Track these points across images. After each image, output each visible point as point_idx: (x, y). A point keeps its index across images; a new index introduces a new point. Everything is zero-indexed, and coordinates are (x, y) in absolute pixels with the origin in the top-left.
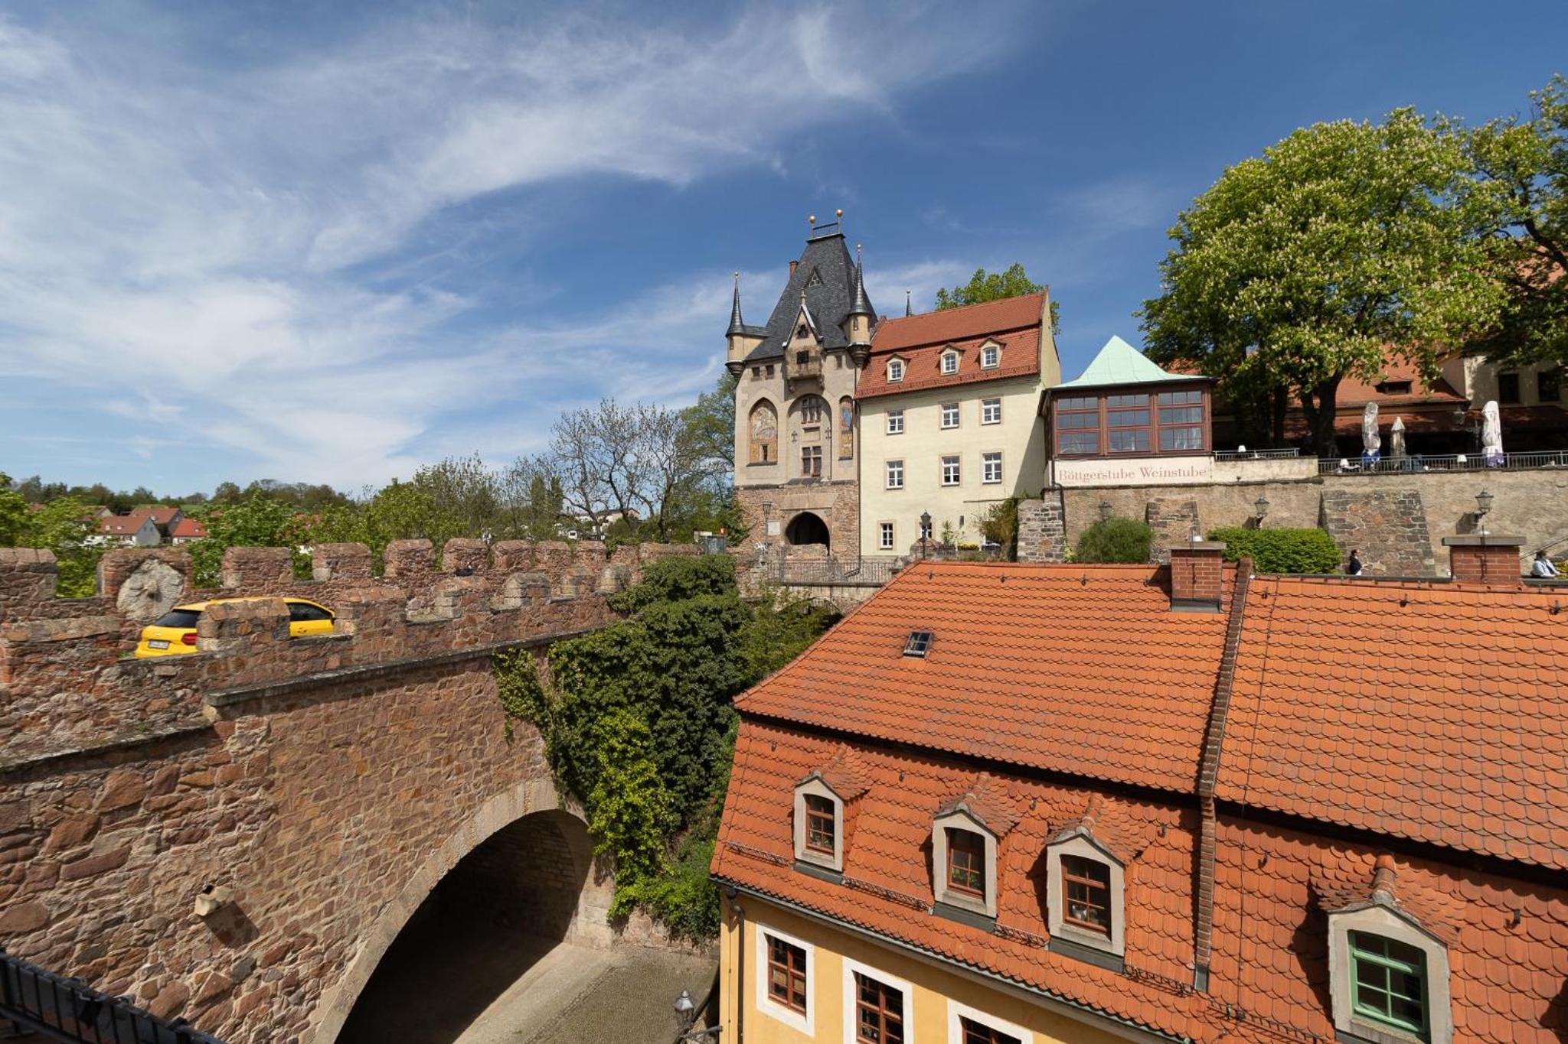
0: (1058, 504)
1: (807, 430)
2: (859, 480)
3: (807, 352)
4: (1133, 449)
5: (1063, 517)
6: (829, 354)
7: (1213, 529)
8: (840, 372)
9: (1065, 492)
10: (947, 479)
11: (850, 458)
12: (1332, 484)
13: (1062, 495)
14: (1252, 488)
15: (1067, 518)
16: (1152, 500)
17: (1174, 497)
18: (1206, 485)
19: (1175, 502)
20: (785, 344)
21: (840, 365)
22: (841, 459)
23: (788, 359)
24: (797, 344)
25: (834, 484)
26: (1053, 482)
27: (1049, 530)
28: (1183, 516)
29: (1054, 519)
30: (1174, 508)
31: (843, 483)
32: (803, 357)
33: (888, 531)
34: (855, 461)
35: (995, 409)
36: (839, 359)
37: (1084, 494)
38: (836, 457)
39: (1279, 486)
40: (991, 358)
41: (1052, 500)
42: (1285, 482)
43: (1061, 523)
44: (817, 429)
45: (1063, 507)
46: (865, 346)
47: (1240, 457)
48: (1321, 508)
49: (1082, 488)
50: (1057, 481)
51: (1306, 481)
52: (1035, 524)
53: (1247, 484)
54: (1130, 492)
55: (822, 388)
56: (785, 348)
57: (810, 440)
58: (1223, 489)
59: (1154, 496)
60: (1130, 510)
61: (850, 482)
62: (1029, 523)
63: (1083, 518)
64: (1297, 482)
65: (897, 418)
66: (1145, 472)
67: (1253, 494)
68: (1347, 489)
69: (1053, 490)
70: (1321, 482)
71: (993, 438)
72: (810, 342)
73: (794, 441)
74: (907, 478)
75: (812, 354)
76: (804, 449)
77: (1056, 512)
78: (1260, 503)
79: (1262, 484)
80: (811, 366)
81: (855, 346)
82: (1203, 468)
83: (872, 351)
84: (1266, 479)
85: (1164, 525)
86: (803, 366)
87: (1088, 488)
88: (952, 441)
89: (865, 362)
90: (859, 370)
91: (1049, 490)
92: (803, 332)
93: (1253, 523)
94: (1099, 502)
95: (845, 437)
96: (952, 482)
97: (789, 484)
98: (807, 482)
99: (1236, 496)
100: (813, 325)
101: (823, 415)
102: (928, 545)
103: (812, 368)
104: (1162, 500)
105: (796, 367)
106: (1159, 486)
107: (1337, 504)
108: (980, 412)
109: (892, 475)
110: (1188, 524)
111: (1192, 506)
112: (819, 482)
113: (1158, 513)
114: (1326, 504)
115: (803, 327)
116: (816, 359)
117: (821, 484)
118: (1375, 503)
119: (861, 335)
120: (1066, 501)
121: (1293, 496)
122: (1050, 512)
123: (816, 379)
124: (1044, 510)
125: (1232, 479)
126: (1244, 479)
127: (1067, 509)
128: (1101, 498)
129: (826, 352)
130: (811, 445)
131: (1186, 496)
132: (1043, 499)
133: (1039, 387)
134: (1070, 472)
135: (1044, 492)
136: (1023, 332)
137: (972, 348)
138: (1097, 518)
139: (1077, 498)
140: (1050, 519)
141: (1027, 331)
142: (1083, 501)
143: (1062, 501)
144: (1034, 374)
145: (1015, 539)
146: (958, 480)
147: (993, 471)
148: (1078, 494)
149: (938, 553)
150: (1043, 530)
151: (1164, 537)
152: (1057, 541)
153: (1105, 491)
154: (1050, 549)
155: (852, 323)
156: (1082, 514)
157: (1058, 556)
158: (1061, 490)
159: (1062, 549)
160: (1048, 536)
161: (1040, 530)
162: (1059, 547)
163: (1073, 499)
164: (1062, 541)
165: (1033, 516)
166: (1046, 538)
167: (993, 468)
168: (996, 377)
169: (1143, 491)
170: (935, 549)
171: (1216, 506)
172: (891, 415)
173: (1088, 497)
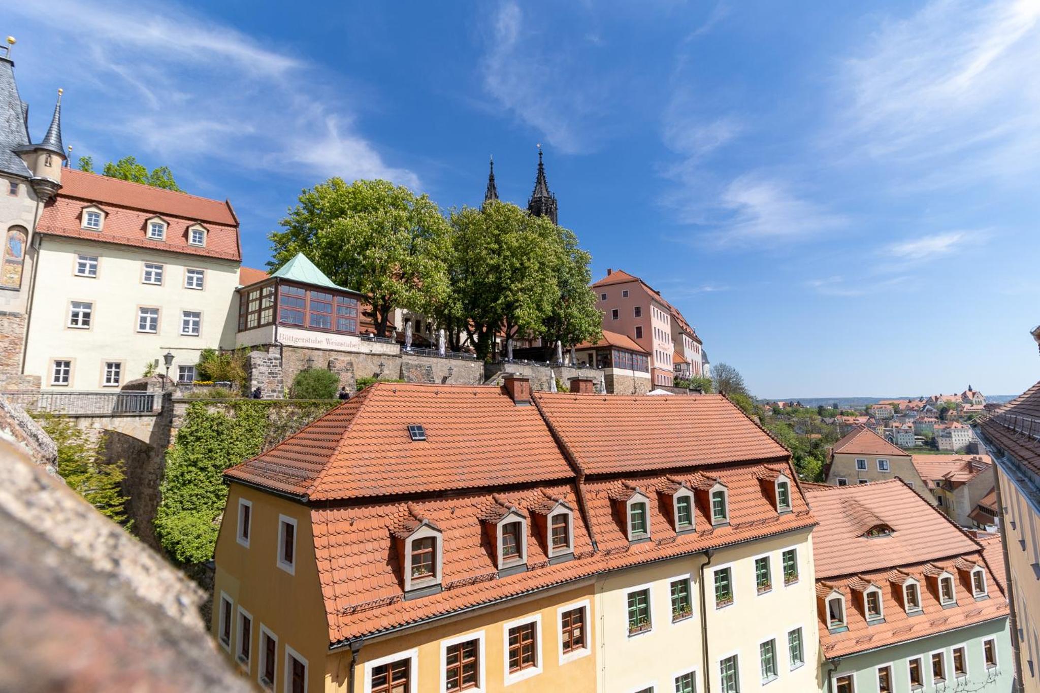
0: (279, 356)
4: (322, 327)
5: (281, 364)
7: (360, 379)
9: (284, 349)
10: (143, 327)
12: (405, 359)
13: (281, 350)
14: (377, 357)
15: (283, 367)
16: (331, 359)
17: (342, 358)
18: (357, 353)
19: (343, 362)
21: (14, 192)
26: (276, 340)
27: (273, 374)
28: (347, 370)
29: (277, 366)
30: (342, 365)
31: (3, 314)
37: (294, 351)
39: (387, 357)
41: (274, 353)
42: (389, 356)
43: (281, 369)
45: (281, 359)
47: (371, 340)
48: (401, 369)
49: (293, 347)
50: (279, 340)
51: (396, 356)
52: (264, 369)
53: (374, 355)
54: (319, 352)
58: (364, 356)
59: (333, 356)
60: (319, 363)
61: (15, 315)
62: (259, 368)
64: (393, 356)
66: (327, 342)
67: (376, 360)
68: (410, 362)
69: (276, 346)
70: (401, 357)
77: (278, 362)
78: (381, 365)
79: (380, 355)
82: (355, 343)
84: (381, 353)
85: (338, 374)
87: (298, 347)
88: (152, 295)
91: (273, 346)
93: (376, 376)
94: (303, 357)
96: (148, 330)
99: (370, 360)
104: (337, 359)
106: (336, 351)
107: (407, 369)
109: (75, 314)
110: (350, 375)
111: (351, 364)
113: (334, 367)
114: (403, 368)
118: (419, 369)
119: (52, 172)
120: (284, 355)
121: (391, 362)
122: (274, 361)
124: (269, 359)
125: (368, 351)
126: (373, 351)
127: (284, 360)
128: (305, 355)
131: (348, 358)
132: (268, 351)
133: (238, 271)
134: (287, 335)
135: (266, 347)
136: (223, 227)
137: (179, 226)
138: (300, 368)
139: (290, 353)
140: (273, 366)
141: (226, 228)
142: (294, 357)
143: (281, 355)
144: (236, 261)
145: (247, 379)
146: (155, 329)
147: (191, 326)
148: (291, 351)
149: (176, 389)
150: (269, 374)
151: (340, 381)
152: (279, 382)
153: (307, 350)
154: (274, 387)
155: (43, 157)
156: (292, 365)
157: (279, 392)
158: (282, 346)
159: (282, 388)
160: (273, 377)
161: (267, 373)
162: (280, 385)
163: (287, 354)
164: (282, 382)
165: (262, 363)
166: (271, 379)
167: (191, 323)
168: (204, 254)
169: (327, 353)
170: (173, 385)
171: (360, 365)
172: (81, 258)
173: (297, 353)
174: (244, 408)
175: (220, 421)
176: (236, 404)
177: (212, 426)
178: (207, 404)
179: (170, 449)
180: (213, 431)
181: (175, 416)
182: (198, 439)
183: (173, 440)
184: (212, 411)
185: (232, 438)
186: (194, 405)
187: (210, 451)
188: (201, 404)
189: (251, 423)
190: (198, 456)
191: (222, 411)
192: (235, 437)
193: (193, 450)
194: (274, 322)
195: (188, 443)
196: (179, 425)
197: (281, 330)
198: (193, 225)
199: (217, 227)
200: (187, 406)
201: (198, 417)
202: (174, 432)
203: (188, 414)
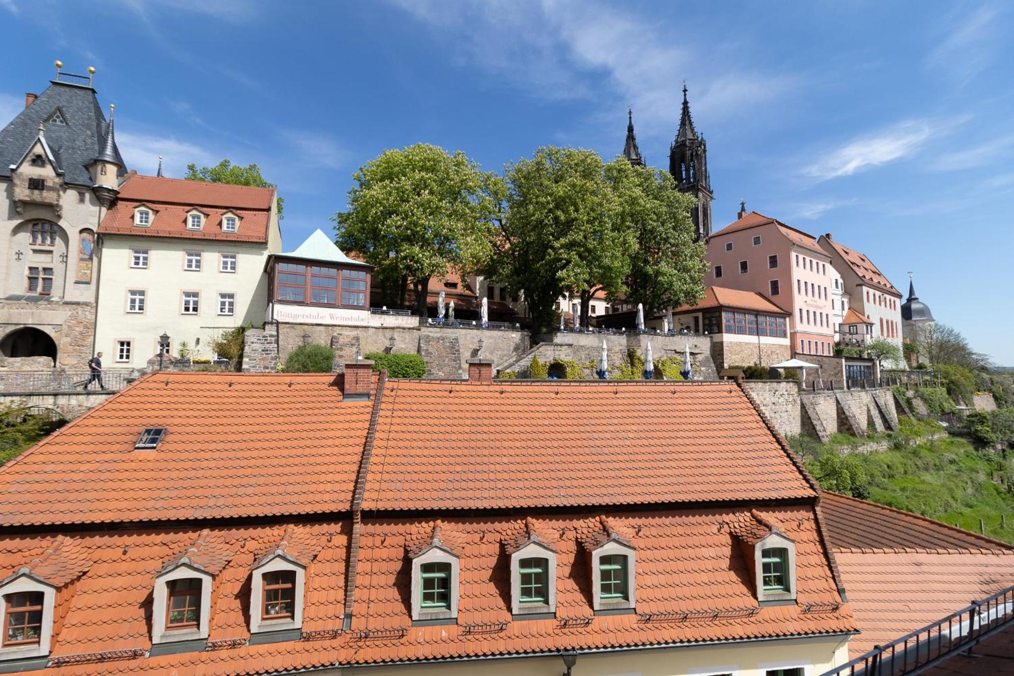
0: (275, 333)
1: (35, 251)
2: (97, 302)
3: (43, 181)
4: (325, 302)
5: (277, 342)
6: (69, 188)
7: (368, 353)
8: (81, 206)
9: (281, 326)
10: (187, 309)
11: (88, 283)
12: (425, 331)
13: (277, 327)
14: (388, 330)
15: (279, 344)
16: (335, 335)
17: (348, 333)
18: (366, 327)
19: (348, 337)
20: (13, 167)
22: (77, 282)
23: (17, 181)
24: (28, 170)
25: (67, 303)
26: (272, 318)
27: (267, 350)
28: (352, 344)
29: (271, 343)
30: (347, 340)
31: (78, 304)
32: (36, 184)
33: (125, 347)
34: (93, 286)
35: (232, 262)
36: (81, 195)
37: (293, 328)
38: (70, 280)
39: (401, 330)
40: (231, 225)
41: (270, 330)
42: (404, 329)
43: (276, 346)
44: (51, 252)
45: (278, 336)
46: (114, 190)
47: (383, 313)
48: (419, 344)
49: (292, 324)
50: (275, 317)
51: (413, 329)
52: (257, 346)
53: (386, 328)
54: (322, 328)
55: (59, 217)
56: (13, 170)
57: (41, 261)
58: (374, 330)
59: (337, 332)
60: (321, 339)
61: (87, 304)
62: (252, 345)
63: (291, 343)
64: (409, 329)
65: (142, 255)
66: (332, 317)
67: (388, 333)
68: (431, 334)
69: (272, 323)
70: (420, 330)
71: (228, 283)
72: (47, 172)
73: (19, 259)
74: (147, 305)
75: (49, 184)
76: (30, 268)
77: (273, 339)
78: (392, 339)
79: (393, 328)
80: (45, 193)
81: (102, 189)
82: (364, 317)
83: (119, 196)
84: (395, 326)
85: (341, 349)
86: (37, 192)
87: (296, 324)
88: (192, 282)
89: (110, 205)
90: (105, 209)
91: (269, 323)
92: (38, 161)
93: (388, 350)
94: (303, 334)
95: (84, 264)
96: (190, 312)
97: (8, 299)
98: (29, 299)
99: (380, 335)
100: (52, 158)
101: (58, 241)
102: (165, 359)
103: (48, 196)
104: (341, 334)
105: (27, 192)
106: (339, 326)
107: (426, 342)
108: (219, 263)
109: (133, 301)
110: (355, 349)
111: (357, 339)
112: (48, 300)
113: (338, 342)
114: (421, 342)
115: (39, 157)
116: (51, 189)
117: (50, 302)
118: (441, 342)
119: (108, 180)
120: (280, 332)
121: (407, 335)
122: (269, 338)
123: (54, 208)
124: (264, 337)
125: (378, 325)
126: (385, 325)
127: (281, 337)
128: (303, 331)
129: (66, 186)
130: (40, 267)
131: (355, 333)
132: (263, 329)
133: (266, 253)
134: (284, 312)
135: (263, 325)
136: (256, 212)
137: (214, 214)
138: (298, 344)
139: (288, 330)
140: (268, 343)
141: (259, 213)
142: (292, 333)
143: (278, 331)
144: (263, 243)
145: (241, 357)
146: (196, 311)
147: (227, 307)
148: (289, 327)
149: (174, 366)
150: (263, 351)
151: (341, 357)
152: (272, 359)
153: (306, 326)
154: (267, 363)
155: (99, 168)
156: (291, 341)
157: (272, 368)
158: (278, 323)
159: (276, 364)
160: (266, 354)
161: (260, 350)
162: (274, 362)
163: (285, 330)
164: (276, 358)
165: (256, 340)
166: (265, 356)
167: (227, 304)
168: (234, 239)
169: (330, 328)
170: (172, 363)
171: (370, 340)
172: (136, 252)
173: (295, 329)
197: (278, 307)
198: (225, 213)
199: (250, 212)
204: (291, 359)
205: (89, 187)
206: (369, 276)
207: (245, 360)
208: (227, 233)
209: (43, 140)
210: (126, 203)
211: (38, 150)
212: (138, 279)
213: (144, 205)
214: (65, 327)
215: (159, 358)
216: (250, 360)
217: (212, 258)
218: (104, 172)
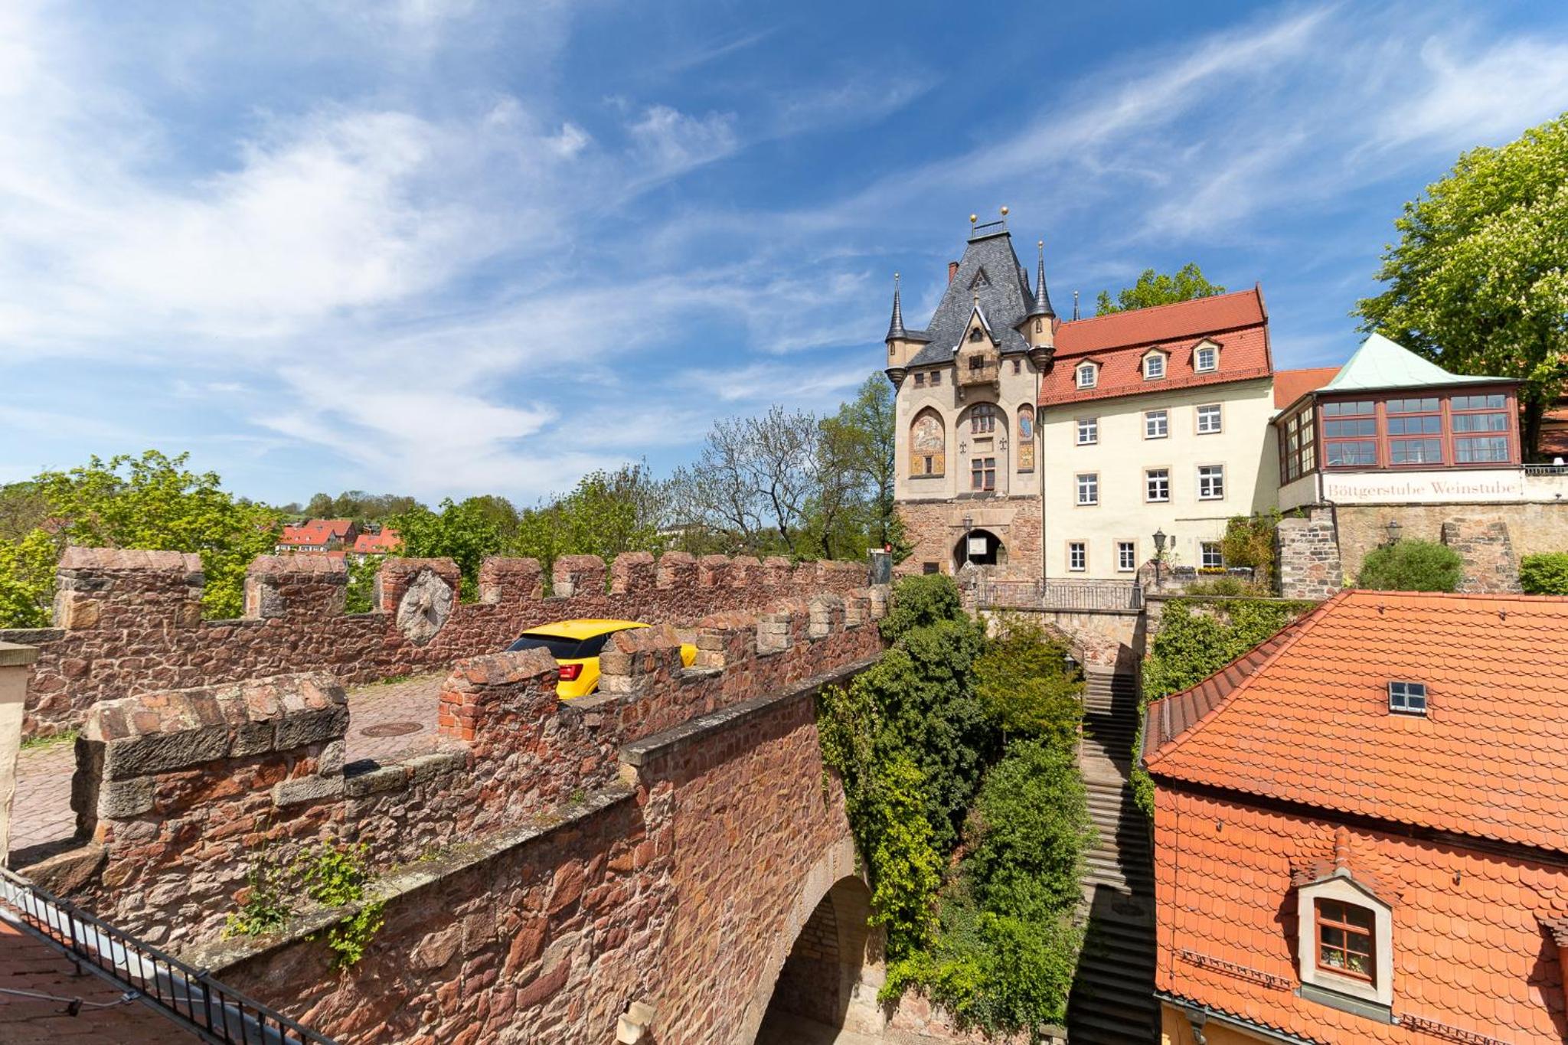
0: (1330, 523)
1: (977, 440)
2: (1043, 495)
3: (982, 357)
4: (1420, 461)
5: (1335, 538)
6: (1006, 358)
7: (1528, 554)
8: (1018, 378)
9: (1338, 511)
10: (1153, 495)
11: (1031, 471)
13: (1333, 512)
15: (1340, 541)
16: (1449, 520)
17: (1477, 517)
18: (1517, 504)
19: (1479, 523)
20: (955, 348)
21: (1017, 371)
22: (1020, 472)
23: (959, 364)
24: (969, 349)
25: (1013, 498)
26: (1322, 498)
27: (1320, 553)
28: (1490, 539)
29: (1326, 540)
30: (1477, 531)
31: (1023, 498)
32: (977, 362)
33: (1078, 551)
34: (1037, 474)
35: (1213, 417)
36: (1017, 364)
37: (1361, 512)
38: (1014, 470)
40: (1206, 361)
41: (1321, 519)
43: (1335, 545)
44: (990, 439)
45: (1335, 528)
46: (1050, 349)
47: (1554, 472)
49: (1359, 506)
50: (1327, 496)
52: (1303, 546)
54: (1420, 510)
55: (998, 396)
56: (956, 353)
57: (982, 451)
58: (1539, 508)
59: (1451, 516)
60: (1421, 531)
61: (1032, 498)
62: (1294, 545)
63: (1361, 541)
65: (1088, 427)
66: (1437, 488)
69: (1322, 507)
71: (1210, 450)
72: (985, 346)
73: (963, 452)
74: (1102, 493)
75: (988, 358)
76: (974, 461)
77: (1328, 533)
80: (985, 371)
81: (1038, 350)
82: (1514, 484)
83: (1055, 355)
85: (1468, 549)
86: (977, 371)
87: (1367, 506)
88: (1158, 454)
89: (1048, 369)
90: (1041, 375)
91: (1316, 507)
92: (976, 335)
94: (1381, 522)
95: (1024, 449)
96: (1159, 498)
97: (959, 498)
98: (977, 496)
99: (1555, 517)
100: (988, 328)
101: (997, 422)
102: (1162, 567)
103: (988, 373)
104: (1462, 521)
105: (969, 373)
106: (1457, 504)
108: (1195, 421)
109: (1083, 489)
110: (1498, 548)
111: (1502, 528)
112: (993, 496)
113: (1457, 535)
115: (976, 330)
116: (991, 364)
117: (997, 499)
119: (1043, 337)
120: (1338, 521)
122: (1320, 532)
123: (992, 386)
124: (1311, 530)
125: (1549, 496)
126: (1565, 497)
127: (1340, 529)
128: (1384, 517)
129: (1003, 356)
130: (982, 457)
131: (1492, 516)
132: (1308, 517)
133: (1271, 392)
134: (1339, 487)
135: (1306, 510)
136: (1245, 332)
137: (1180, 350)
138: (1378, 540)
139: (1353, 517)
140: (1320, 541)
141: (1249, 331)
142: (1361, 521)
143: (1334, 520)
144: (1265, 378)
145: (1276, 563)
146: (1167, 496)
147: (1212, 486)
148: (1355, 512)
149: (1174, 578)
150: (1313, 553)
151: (1471, 563)
152: (1331, 567)
153: (1388, 509)
154: (1323, 575)
155: (1034, 325)
156: (1359, 535)
157: (1333, 584)
158: (1333, 507)
159: (1339, 576)
160: (1320, 559)
161: (1308, 554)
162: (1335, 572)
163: (1347, 518)
164: (1338, 566)
165: (1298, 537)
166: (1317, 562)
167: (1211, 482)
168: (1216, 381)
169: (1437, 509)
170: (1170, 573)
171: (1529, 529)
172: (1081, 424)
173: (1367, 515)
174: (1243, 611)
175: (1206, 628)
176: (1228, 605)
177: (1195, 636)
178: (1187, 604)
179: (1147, 660)
180: (1199, 642)
181: (1149, 617)
182: (1179, 651)
183: (1150, 649)
184: (1195, 613)
185: (1226, 654)
186: (1170, 604)
187: (1195, 669)
188: (1179, 602)
189: (1254, 634)
190: (1179, 674)
191: (1211, 613)
192: (1230, 654)
193: (1173, 665)
194: (1317, 469)
195: (1166, 655)
196: (1155, 632)
197: (1329, 479)
198: (1197, 345)
199: (1236, 333)
200: (1161, 605)
201: (1176, 621)
202: (1150, 639)
203: (1165, 616)
204: (1369, 567)
205: (1024, 352)
206: (1512, 402)
207: (1285, 569)
208: (1203, 375)
209: (979, 310)
210: (1063, 362)
211: (976, 322)
212: (1088, 459)
213: (1086, 359)
214: (1013, 527)
215: (1154, 566)
216: (1293, 569)
217: (1183, 416)
218: (1039, 330)
